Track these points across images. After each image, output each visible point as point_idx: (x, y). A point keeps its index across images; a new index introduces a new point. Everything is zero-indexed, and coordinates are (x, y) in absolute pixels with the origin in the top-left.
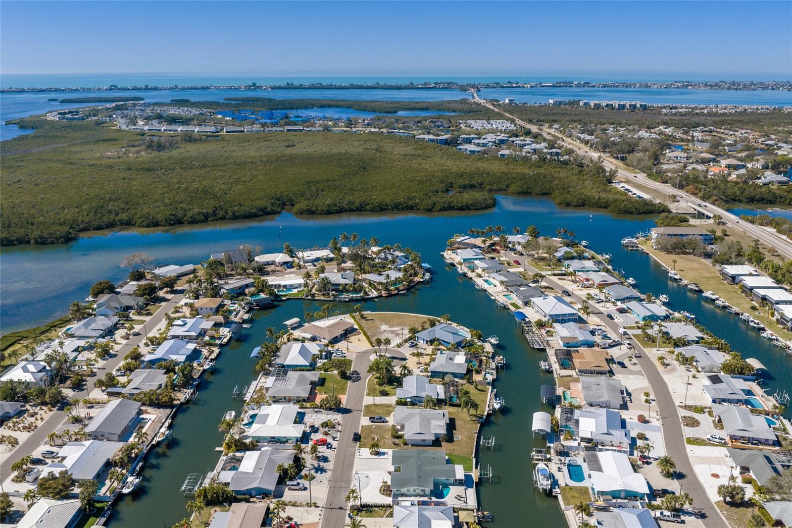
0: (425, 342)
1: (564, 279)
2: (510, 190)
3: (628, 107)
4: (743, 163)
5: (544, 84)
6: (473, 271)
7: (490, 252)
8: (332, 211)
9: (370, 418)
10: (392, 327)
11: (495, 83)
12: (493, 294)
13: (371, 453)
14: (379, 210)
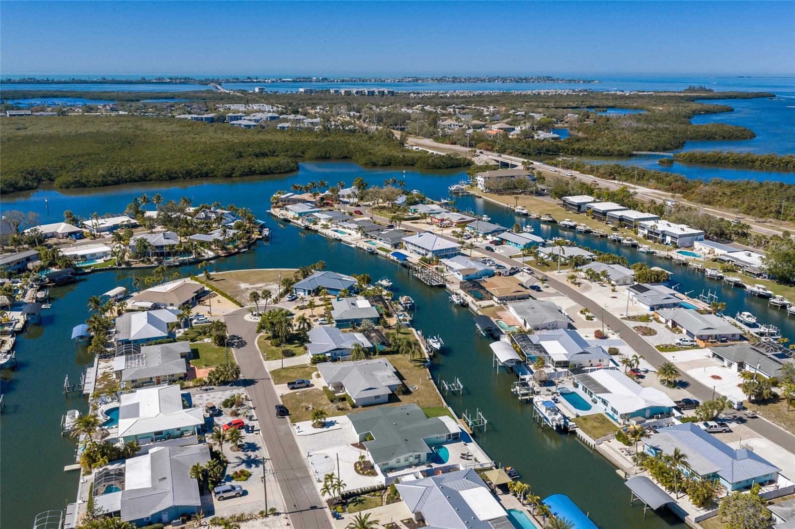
0: (307, 293)
1: (417, 223)
2: (307, 156)
3: (377, 93)
4: (512, 127)
5: (284, 80)
6: (316, 224)
7: (323, 206)
8: (109, 182)
9: (289, 384)
10: (255, 284)
11: (234, 79)
12: (352, 242)
13: (314, 426)
14: (167, 178)
